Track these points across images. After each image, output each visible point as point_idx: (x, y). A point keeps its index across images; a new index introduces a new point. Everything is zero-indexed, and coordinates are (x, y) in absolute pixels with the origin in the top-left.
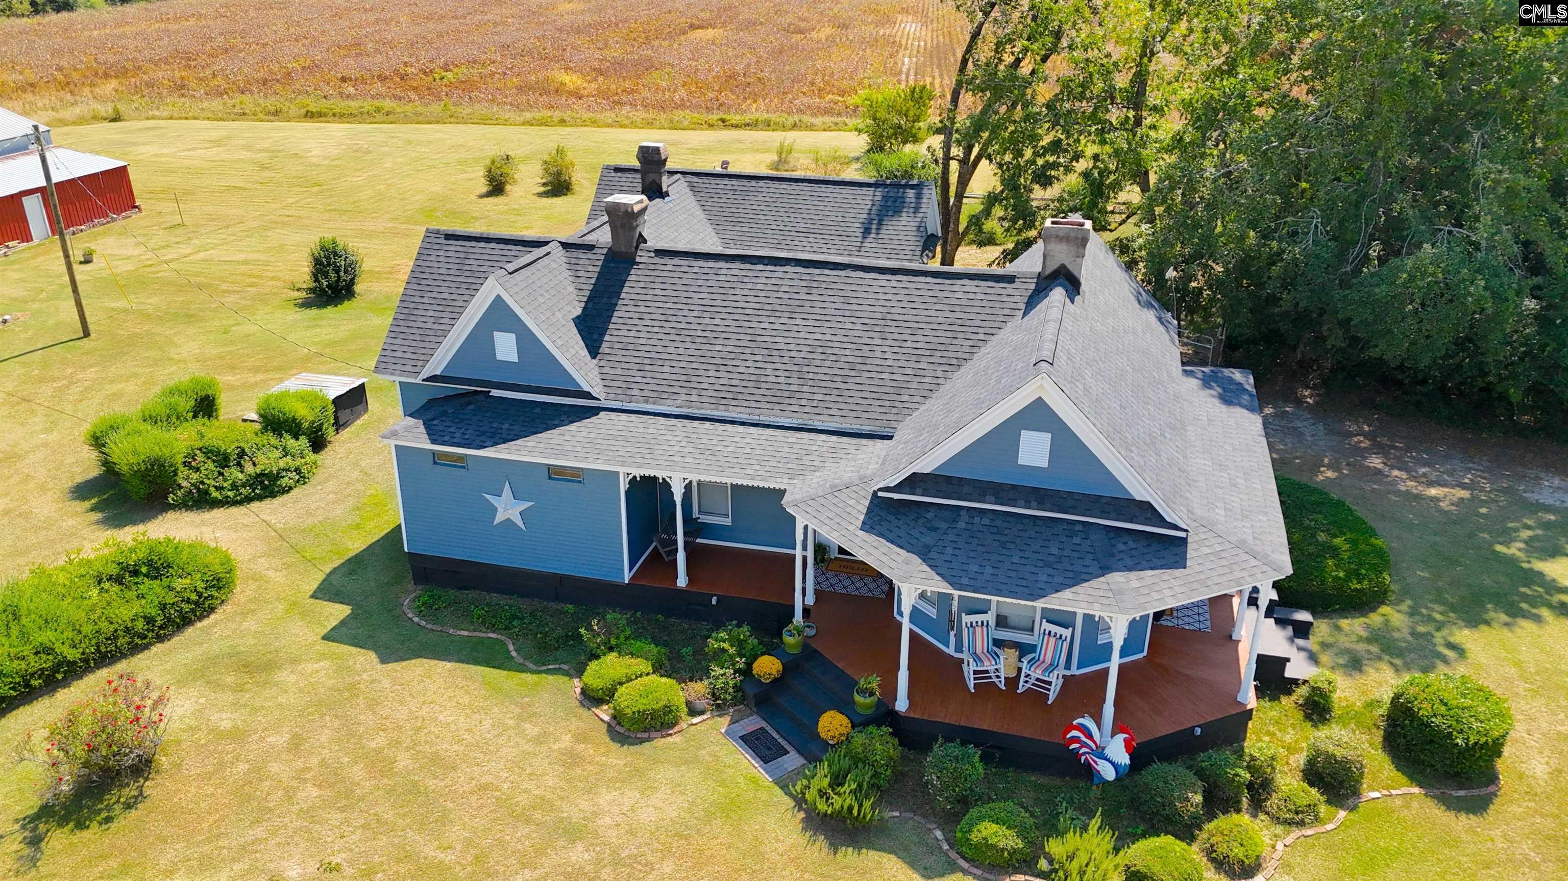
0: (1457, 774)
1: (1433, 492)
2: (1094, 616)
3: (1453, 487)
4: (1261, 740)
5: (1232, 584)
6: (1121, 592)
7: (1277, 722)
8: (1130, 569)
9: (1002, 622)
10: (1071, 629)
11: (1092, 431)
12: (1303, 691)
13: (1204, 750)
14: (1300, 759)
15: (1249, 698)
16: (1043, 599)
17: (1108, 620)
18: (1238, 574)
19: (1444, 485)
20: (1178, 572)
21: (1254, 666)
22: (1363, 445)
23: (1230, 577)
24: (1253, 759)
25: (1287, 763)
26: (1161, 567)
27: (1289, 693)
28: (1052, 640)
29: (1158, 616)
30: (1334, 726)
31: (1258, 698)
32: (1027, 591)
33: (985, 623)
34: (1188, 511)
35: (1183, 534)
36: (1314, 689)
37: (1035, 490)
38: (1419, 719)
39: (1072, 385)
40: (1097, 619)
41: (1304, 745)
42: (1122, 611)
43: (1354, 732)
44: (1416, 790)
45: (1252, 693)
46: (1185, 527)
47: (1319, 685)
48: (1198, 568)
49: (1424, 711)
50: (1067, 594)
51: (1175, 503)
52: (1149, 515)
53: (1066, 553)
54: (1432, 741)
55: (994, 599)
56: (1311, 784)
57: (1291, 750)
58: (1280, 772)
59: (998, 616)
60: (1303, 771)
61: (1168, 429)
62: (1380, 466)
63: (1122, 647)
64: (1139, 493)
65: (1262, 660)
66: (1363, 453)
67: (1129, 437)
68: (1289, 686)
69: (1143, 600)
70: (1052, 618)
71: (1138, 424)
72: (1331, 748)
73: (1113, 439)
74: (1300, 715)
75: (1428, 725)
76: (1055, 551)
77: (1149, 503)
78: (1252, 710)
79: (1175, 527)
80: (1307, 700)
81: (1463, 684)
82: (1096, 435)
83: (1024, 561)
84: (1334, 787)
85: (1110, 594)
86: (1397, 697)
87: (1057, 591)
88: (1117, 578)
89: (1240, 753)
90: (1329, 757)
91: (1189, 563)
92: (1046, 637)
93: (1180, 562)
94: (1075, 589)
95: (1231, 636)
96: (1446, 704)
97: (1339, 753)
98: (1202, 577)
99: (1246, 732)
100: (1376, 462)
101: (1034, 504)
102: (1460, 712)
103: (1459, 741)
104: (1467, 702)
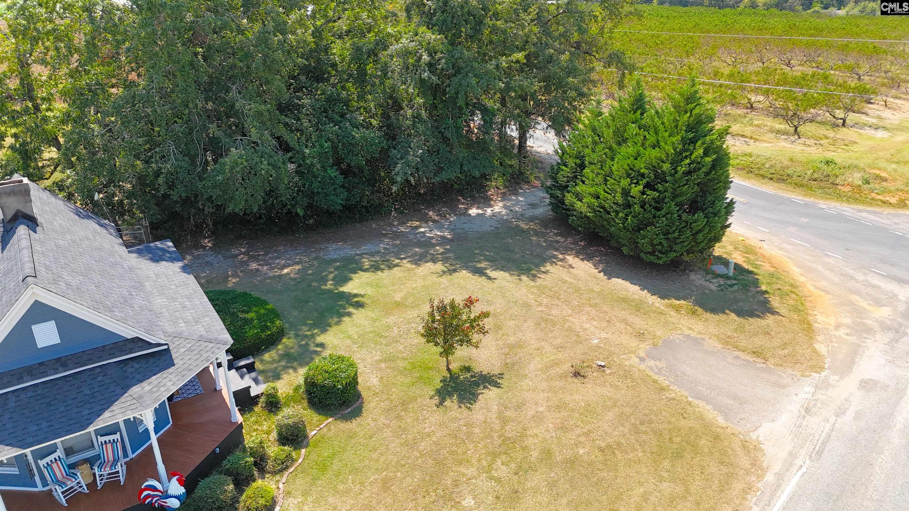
0: (344, 402)
1: (286, 271)
2: (130, 419)
3: (293, 265)
4: (252, 436)
5: (204, 362)
6: (141, 397)
7: (256, 422)
8: (141, 381)
9: (69, 452)
10: (118, 433)
11: (82, 309)
12: (262, 399)
13: (225, 458)
14: (274, 435)
15: (238, 418)
16: (92, 425)
17: (139, 417)
18: (205, 355)
19: (289, 266)
20: (171, 370)
21: (233, 400)
22: (244, 259)
23: (202, 359)
24: (251, 448)
25: (269, 441)
26: (160, 371)
27: (256, 404)
28: (109, 446)
29: (170, 399)
30: (284, 409)
31: (242, 415)
32: (78, 425)
33: (58, 458)
34: (163, 332)
35: (166, 347)
36: (267, 395)
37: (58, 360)
38: (320, 385)
39: (57, 285)
40: (132, 420)
41: (274, 426)
42: (146, 407)
43: (294, 407)
44: (330, 420)
45: (238, 415)
46: (165, 342)
47: (269, 392)
48: (181, 362)
49: (320, 380)
50: (107, 414)
51: (153, 331)
52: (141, 345)
53: (96, 389)
54: (328, 393)
55: (58, 441)
56: (284, 445)
57: (268, 433)
58: (267, 447)
59: (65, 450)
60: (278, 440)
61: (132, 290)
62: (257, 267)
63: (154, 428)
64: (129, 333)
65: (236, 394)
66: (246, 263)
67: (110, 304)
68: (254, 400)
69: (156, 395)
70: (102, 433)
71: (112, 293)
72: (286, 421)
73: (99, 309)
74: (266, 412)
75: (324, 386)
76: (88, 392)
77: (137, 337)
78: (241, 423)
79: (159, 345)
80: (266, 403)
81: (331, 358)
82: (86, 310)
83: (68, 408)
84: (295, 440)
85: (135, 401)
86: (306, 379)
87: (99, 416)
88: (135, 390)
89: (244, 450)
90: (288, 426)
91: (175, 362)
92: (104, 446)
93: (170, 363)
94: (110, 409)
95: (216, 389)
96: (327, 372)
97: (290, 421)
98: (186, 365)
99: (243, 436)
100: (254, 266)
101: (61, 369)
102: (334, 373)
103: (339, 386)
104: (335, 366)
